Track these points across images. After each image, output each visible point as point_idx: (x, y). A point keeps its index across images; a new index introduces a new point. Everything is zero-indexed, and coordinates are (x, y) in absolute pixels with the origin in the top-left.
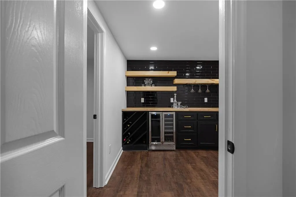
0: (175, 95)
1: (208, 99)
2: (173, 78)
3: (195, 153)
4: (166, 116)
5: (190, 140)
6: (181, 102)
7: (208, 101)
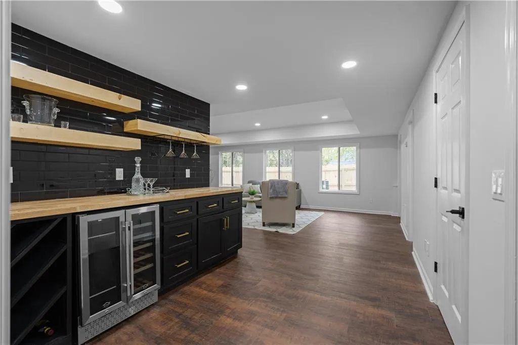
0: (138, 159)
1: (190, 171)
2: (125, 116)
3: (198, 286)
4: (137, 219)
5: (187, 264)
6: (155, 180)
7: (191, 174)
